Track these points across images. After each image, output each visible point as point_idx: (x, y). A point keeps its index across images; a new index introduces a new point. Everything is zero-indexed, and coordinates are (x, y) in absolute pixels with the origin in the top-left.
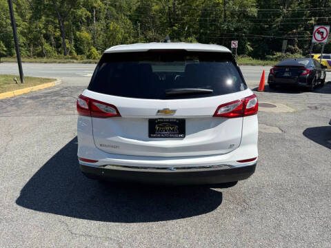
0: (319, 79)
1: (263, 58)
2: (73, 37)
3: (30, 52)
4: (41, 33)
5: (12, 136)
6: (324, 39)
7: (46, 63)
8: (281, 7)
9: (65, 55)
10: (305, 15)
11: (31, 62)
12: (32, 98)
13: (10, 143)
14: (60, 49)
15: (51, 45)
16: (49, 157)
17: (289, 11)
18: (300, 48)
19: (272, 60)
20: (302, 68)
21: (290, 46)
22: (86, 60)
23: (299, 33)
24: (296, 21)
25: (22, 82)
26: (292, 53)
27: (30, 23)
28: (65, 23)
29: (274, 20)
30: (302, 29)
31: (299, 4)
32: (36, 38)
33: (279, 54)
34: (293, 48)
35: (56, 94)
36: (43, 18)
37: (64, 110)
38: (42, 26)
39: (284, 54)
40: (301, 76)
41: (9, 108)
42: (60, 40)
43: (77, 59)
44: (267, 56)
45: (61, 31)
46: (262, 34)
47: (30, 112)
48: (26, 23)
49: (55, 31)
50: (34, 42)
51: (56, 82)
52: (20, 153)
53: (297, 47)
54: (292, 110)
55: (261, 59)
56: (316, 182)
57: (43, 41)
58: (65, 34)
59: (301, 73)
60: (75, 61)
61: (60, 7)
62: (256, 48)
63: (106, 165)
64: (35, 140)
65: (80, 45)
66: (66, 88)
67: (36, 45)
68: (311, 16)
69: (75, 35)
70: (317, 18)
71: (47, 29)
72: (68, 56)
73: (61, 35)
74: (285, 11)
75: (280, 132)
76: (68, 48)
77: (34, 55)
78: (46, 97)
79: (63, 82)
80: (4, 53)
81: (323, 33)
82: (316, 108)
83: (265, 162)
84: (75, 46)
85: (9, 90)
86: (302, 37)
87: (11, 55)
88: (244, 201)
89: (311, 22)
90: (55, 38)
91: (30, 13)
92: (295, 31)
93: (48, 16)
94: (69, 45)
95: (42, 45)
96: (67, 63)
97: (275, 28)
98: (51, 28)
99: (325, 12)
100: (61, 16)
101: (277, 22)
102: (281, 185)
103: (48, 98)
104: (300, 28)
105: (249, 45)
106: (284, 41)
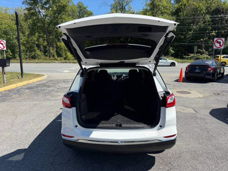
0: (220, 73)
1: (182, 58)
2: (55, 46)
3: (27, 56)
4: (35, 44)
5: (16, 116)
6: (222, 46)
7: (37, 63)
8: (192, 25)
9: (50, 57)
10: (208, 29)
11: (27, 63)
12: (28, 88)
13: (15, 121)
14: (46, 54)
15: (41, 51)
16: (40, 131)
17: (197, 27)
18: (206, 51)
19: (187, 59)
20: (207, 66)
21: (199, 50)
22: (63, 61)
23: (205, 41)
24: (202, 33)
25: (22, 77)
26: (201, 54)
27: (28, 38)
28: (50, 37)
29: (187, 33)
30: (207, 38)
31: (204, 23)
32: (31, 47)
33: (192, 55)
34: (202, 51)
35: (44, 85)
36: (37, 34)
37: (49, 97)
38: (35, 39)
39: (196, 55)
40: (207, 72)
41: (14, 96)
42: (46, 48)
43: (58, 60)
44: (184, 56)
45: (48, 42)
46: (180, 42)
47: (27, 99)
48: (25, 37)
49: (44, 42)
50: (30, 49)
51: (44, 77)
52: (21, 128)
53: (204, 50)
54: (202, 96)
55: (180, 59)
56: (219, 149)
57: (36, 48)
58: (50, 44)
59: (207, 70)
60: (56, 61)
61: (48, 27)
62: (176, 51)
63: (78, 140)
64: (31, 118)
65: (60, 51)
66: (51, 81)
67: (31, 51)
68: (212, 30)
69: (56, 44)
70: (217, 31)
71: (38, 41)
72: (52, 58)
73: (48, 45)
74: (194, 27)
75: (194, 112)
76: (51, 53)
77: (29, 58)
78: (37, 87)
79: (48, 77)
80: (10, 56)
81: (220, 42)
82: (219, 94)
83: (184, 135)
84: (57, 51)
85: (14, 83)
86: (208, 44)
87: (15, 58)
88: (170, 163)
89: (212, 34)
90: (43, 46)
91: (28, 31)
92: (202, 40)
93: (39, 33)
94: (53, 51)
95: (35, 51)
96: (51, 62)
97: (188, 38)
98: (41, 40)
99: (222, 27)
100: (48, 32)
101: (190, 34)
102: (195, 151)
103: (39, 88)
104: (205, 38)
105: (171, 49)
106: (195, 47)
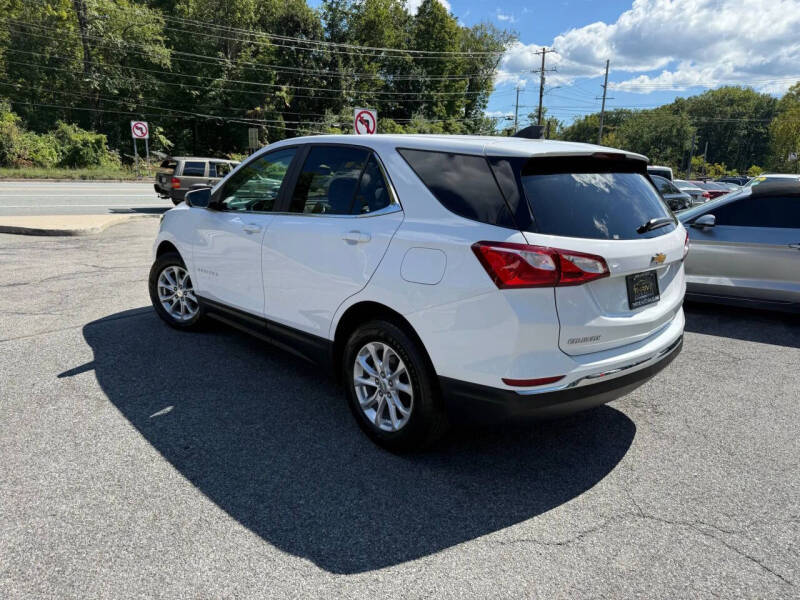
8: (221, 54)
17: (238, 64)
23: (268, 116)
29: (210, 81)
30: (272, 107)
31: (255, 54)
63: (578, 381)
68: (279, 82)
74: (229, 63)
81: (368, 122)
92: (258, 109)
99: (307, 77)
101: (216, 86)
104: (268, 104)
105: (161, 133)
106: (250, 130)
